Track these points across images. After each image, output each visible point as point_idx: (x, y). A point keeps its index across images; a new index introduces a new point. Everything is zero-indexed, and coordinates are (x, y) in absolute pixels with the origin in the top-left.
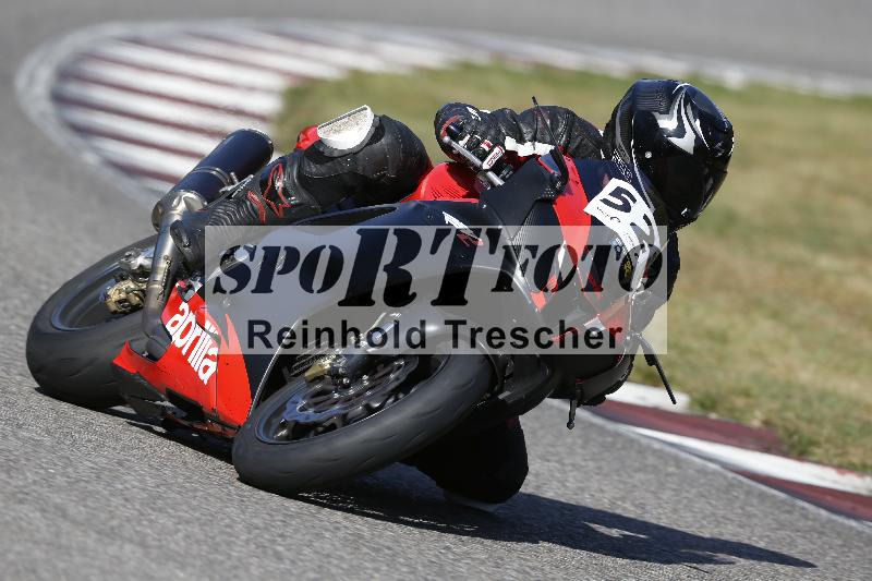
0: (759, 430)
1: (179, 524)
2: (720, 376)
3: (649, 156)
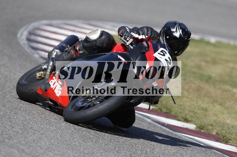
0: (215, 135)
3: (168, 37)
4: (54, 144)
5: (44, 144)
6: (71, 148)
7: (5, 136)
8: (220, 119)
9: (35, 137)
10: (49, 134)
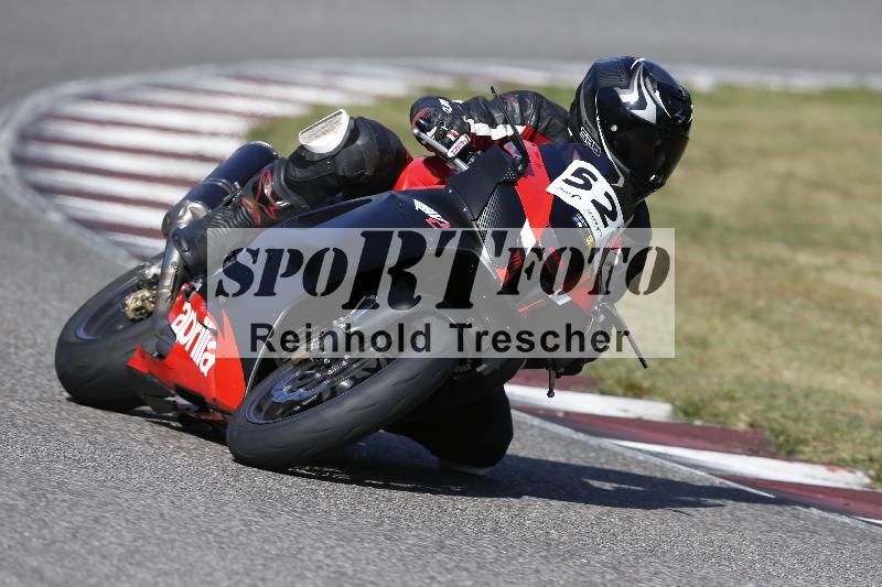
0: (745, 432)
1: (158, 576)
2: (703, 381)
4: (150, 537)
5: (112, 539)
6: (215, 544)
8: (757, 373)
9: (79, 519)
10: (127, 501)
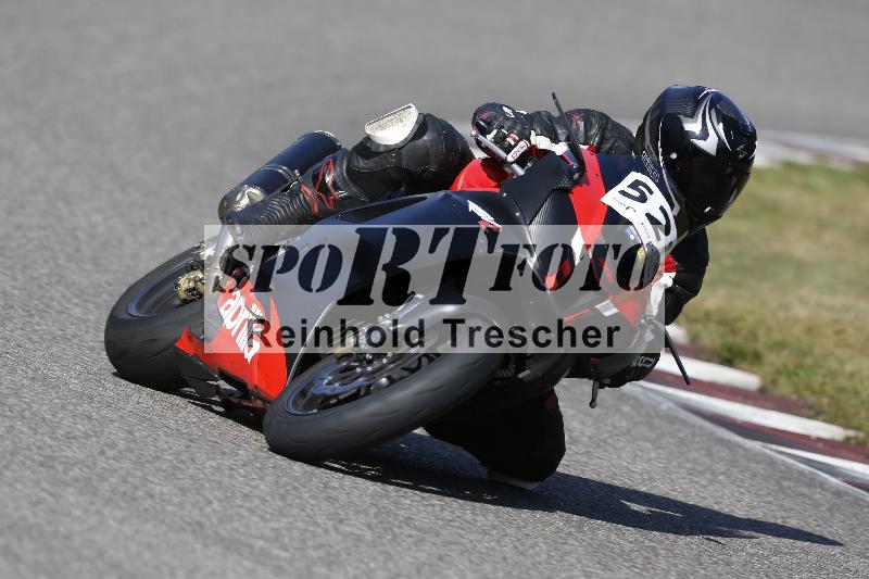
3: (674, 156)
7: (313, 554)
